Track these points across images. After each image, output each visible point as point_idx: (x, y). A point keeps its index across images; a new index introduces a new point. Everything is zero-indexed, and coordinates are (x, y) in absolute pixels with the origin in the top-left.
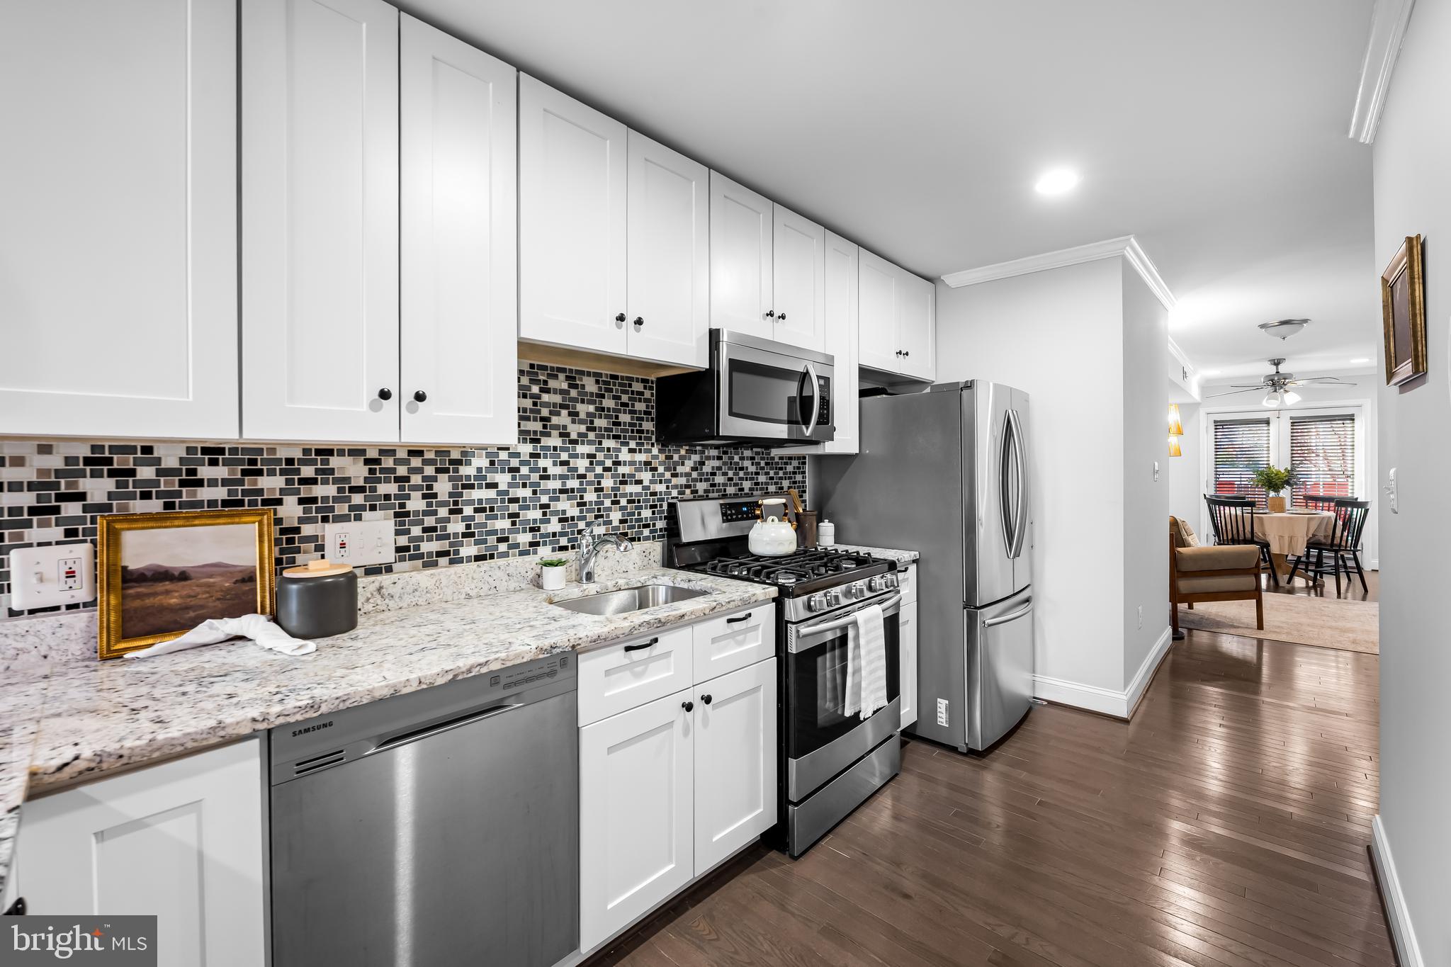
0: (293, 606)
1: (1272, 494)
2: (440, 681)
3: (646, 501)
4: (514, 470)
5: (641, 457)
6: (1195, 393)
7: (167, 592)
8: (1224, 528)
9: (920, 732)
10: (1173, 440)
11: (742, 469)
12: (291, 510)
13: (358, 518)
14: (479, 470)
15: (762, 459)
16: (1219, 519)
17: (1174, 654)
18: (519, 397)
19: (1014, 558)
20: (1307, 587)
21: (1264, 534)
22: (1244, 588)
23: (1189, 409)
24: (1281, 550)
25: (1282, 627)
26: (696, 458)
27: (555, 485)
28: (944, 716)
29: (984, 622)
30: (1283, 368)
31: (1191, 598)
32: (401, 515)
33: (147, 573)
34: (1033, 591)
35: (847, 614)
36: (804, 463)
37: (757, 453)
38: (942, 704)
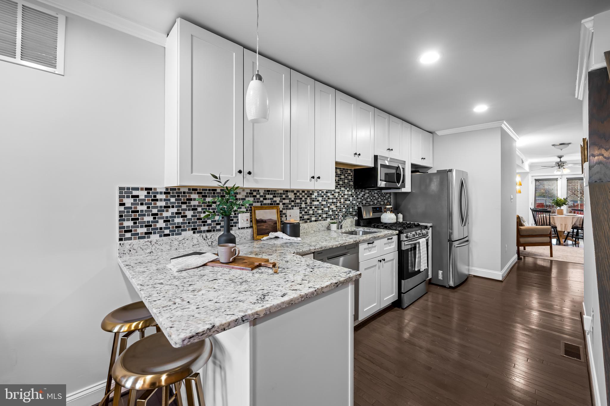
0: (288, 230)
1: (559, 208)
2: (339, 246)
3: (351, 206)
4: (322, 196)
5: (350, 193)
6: (527, 168)
7: (263, 225)
8: (538, 221)
9: (433, 282)
10: (518, 187)
11: (374, 197)
12: (281, 206)
13: (293, 209)
14: (316, 196)
15: (380, 193)
16: (536, 218)
17: (518, 263)
18: (336, 177)
19: (464, 226)
20: (573, 244)
21: (555, 223)
22: (545, 242)
23: (524, 175)
24: (561, 229)
25: (560, 257)
26: (363, 193)
27: (331, 201)
28: (441, 276)
29: (455, 246)
30: (562, 159)
31: (525, 245)
32: (300, 208)
33: (260, 221)
34: (468, 237)
35: (416, 240)
36: (391, 195)
37: (378, 192)
38: (440, 272)
